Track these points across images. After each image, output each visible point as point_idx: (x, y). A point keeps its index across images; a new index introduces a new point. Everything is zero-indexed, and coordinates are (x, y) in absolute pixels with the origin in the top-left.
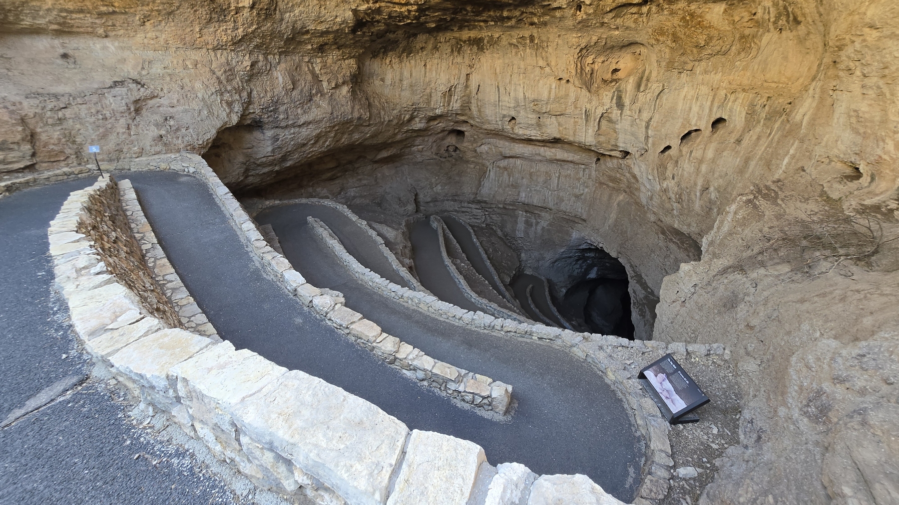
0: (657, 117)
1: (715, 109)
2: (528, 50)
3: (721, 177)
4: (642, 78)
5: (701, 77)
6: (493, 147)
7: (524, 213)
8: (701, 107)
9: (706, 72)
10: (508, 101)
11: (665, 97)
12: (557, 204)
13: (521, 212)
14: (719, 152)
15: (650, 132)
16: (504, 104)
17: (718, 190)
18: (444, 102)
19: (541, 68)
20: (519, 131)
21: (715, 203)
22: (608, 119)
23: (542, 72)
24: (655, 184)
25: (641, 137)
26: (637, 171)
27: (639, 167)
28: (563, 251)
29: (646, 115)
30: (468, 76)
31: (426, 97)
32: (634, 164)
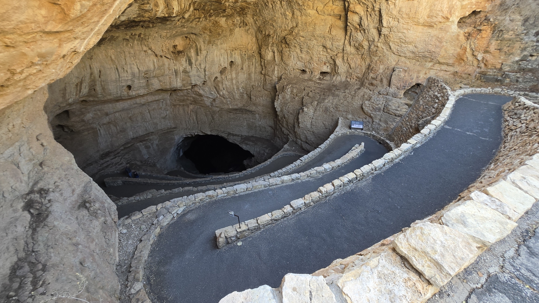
0: (207, 66)
1: (229, 58)
2: (135, 42)
3: (241, 83)
4: (197, 49)
5: (220, 46)
7: (141, 143)
8: (224, 58)
9: (221, 44)
10: (126, 77)
11: (208, 57)
12: (155, 128)
13: (138, 144)
14: (237, 74)
15: (206, 73)
16: (123, 78)
17: (243, 88)
18: (77, 91)
19: (145, 51)
20: (133, 93)
21: (243, 93)
22: (185, 71)
23: (146, 53)
24: (216, 95)
25: (203, 76)
26: (201, 92)
27: (203, 90)
28: (173, 150)
29: (203, 66)
30: (90, 66)
31: (62, 92)
32: (199, 89)
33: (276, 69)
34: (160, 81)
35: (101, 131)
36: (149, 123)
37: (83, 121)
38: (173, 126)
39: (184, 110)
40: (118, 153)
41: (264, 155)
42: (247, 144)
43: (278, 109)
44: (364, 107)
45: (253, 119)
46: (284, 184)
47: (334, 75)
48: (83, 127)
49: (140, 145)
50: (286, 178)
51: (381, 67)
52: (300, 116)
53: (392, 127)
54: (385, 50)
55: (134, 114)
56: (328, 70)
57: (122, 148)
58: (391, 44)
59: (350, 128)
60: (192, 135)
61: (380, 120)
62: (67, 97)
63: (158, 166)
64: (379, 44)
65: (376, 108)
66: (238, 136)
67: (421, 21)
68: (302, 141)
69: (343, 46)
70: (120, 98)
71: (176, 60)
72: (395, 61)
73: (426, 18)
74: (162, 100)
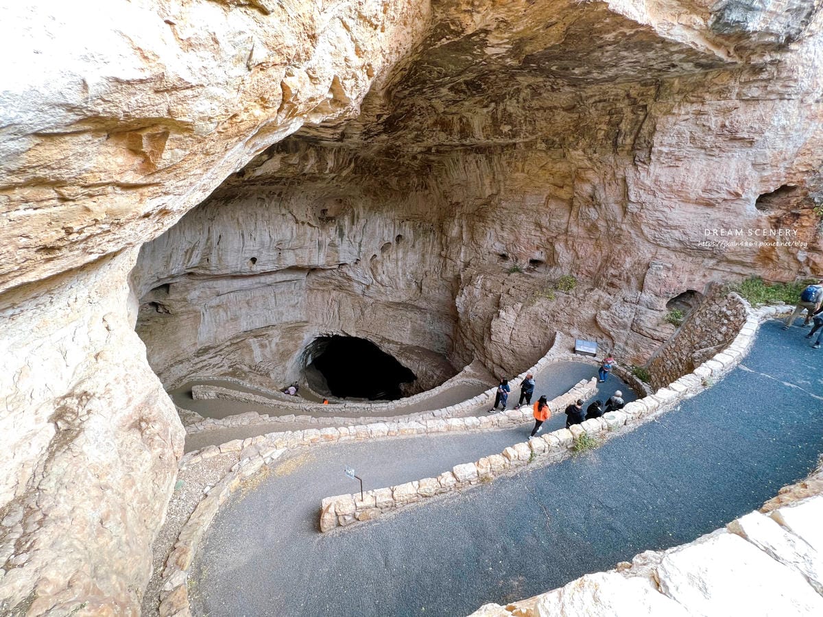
0: (365, 240)
1: (396, 231)
2: (273, 203)
4: (353, 216)
5: (385, 214)
6: (208, 289)
7: (255, 339)
8: (389, 230)
10: (252, 246)
11: (368, 227)
12: (279, 319)
13: (251, 340)
14: (405, 253)
15: (362, 248)
16: (248, 248)
17: (411, 273)
18: (185, 260)
19: (283, 215)
20: (257, 268)
21: (412, 281)
22: (332, 245)
23: (285, 218)
24: (370, 280)
25: (356, 253)
26: (351, 274)
27: (354, 272)
28: (298, 354)
29: (358, 239)
30: (209, 229)
31: (166, 259)
32: (349, 270)
33: (463, 250)
34: (296, 255)
35: (206, 317)
36: (272, 312)
37: (185, 300)
38: (304, 319)
39: (323, 297)
40: (221, 351)
41: (433, 378)
42: (408, 358)
43: (461, 309)
44: (598, 319)
45: (421, 320)
46: (451, 433)
47: (551, 266)
48: (183, 309)
49: (254, 341)
50: (455, 422)
51: (628, 259)
52: (493, 323)
53: (647, 356)
54: (634, 236)
55: (254, 297)
56: (543, 258)
57: (229, 343)
58: (643, 227)
59: (574, 351)
60: (328, 335)
61: (626, 344)
62: (171, 267)
63: (272, 376)
64: (624, 227)
65: (620, 323)
66: (397, 343)
67: (693, 196)
68: (494, 363)
69: (566, 225)
70: (238, 274)
71: (323, 227)
72: (651, 252)
73: (700, 192)
74: (295, 282)
